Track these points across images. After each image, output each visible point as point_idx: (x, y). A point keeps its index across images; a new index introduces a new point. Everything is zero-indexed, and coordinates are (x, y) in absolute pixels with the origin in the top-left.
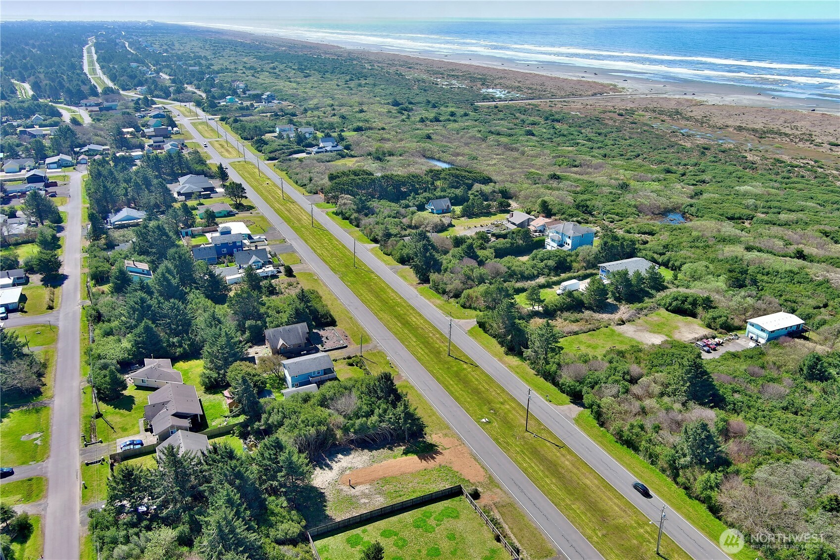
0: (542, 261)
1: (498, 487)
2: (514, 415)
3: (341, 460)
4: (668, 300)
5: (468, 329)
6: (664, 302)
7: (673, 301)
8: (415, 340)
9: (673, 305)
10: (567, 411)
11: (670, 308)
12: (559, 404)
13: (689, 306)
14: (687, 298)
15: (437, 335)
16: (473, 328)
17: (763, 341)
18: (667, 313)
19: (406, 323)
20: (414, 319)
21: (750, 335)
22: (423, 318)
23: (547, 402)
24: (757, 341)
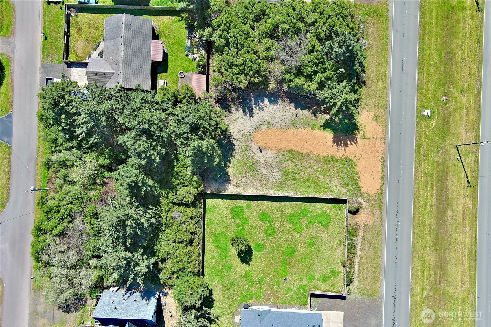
1: (380, 209)
2: (461, 117)
3: (265, 108)
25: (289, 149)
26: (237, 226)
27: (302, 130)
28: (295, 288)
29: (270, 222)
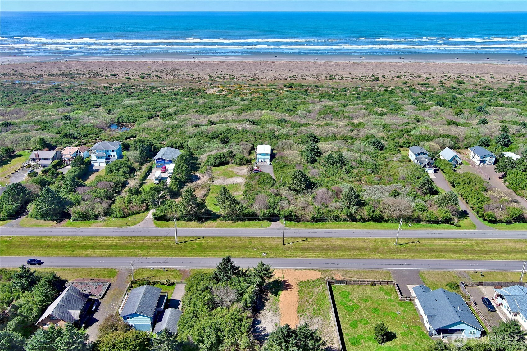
0: (118, 170)
1: (330, 270)
3: (264, 327)
4: (212, 161)
5: (154, 225)
6: (211, 163)
7: (216, 160)
8: (139, 250)
9: (217, 162)
10: (277, 226)
11: (216, 165)
12: (269, 226)
13: (224, 159)
14: (220, 156)
15: (146, 239)
16: (155, 223)
17: (268, 160)
18: (216, 168)
19: (109, 247)
20: (109, 242)
21: (260, 161)
22: (114, 238)
23: (264, 229)
24: (265, 162)
25: (296, 313)
26: (366, 341)
27: (280, 307)
28: (403, 308)
29: (356, 322)
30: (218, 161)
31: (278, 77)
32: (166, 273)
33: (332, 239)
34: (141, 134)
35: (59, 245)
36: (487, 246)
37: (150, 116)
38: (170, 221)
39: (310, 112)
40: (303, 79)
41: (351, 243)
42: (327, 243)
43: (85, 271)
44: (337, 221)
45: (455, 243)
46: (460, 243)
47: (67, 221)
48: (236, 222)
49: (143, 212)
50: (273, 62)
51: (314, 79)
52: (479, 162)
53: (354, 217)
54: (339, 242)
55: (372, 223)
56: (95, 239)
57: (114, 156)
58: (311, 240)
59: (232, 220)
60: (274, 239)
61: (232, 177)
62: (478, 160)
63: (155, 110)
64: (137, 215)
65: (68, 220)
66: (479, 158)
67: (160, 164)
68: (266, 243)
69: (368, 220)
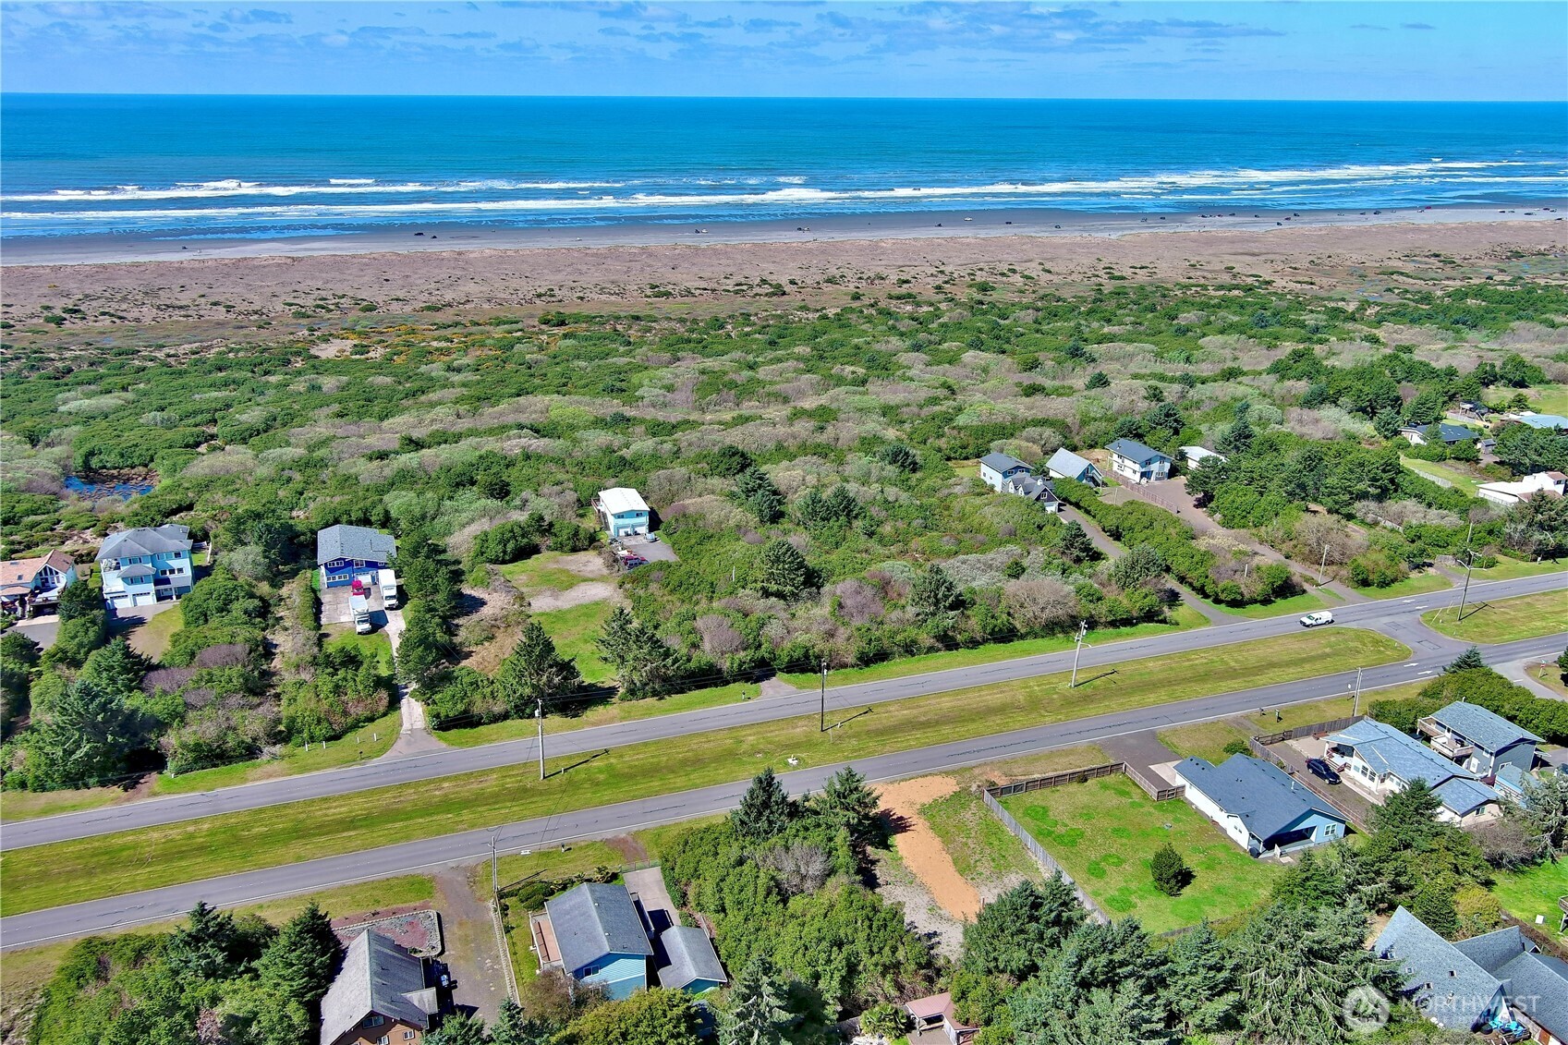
1: (971, 768)
4: (494, 549)
5: (444, 745)
6: (491, 554)
7: (505, 545)
8: (450, 816)
9: (509, 550)
10: (779, 689)
11: (507, 558)
12: (759, 693)
13: (525, 540)
14: (512, 531)
15: (446, 785)
16: (445, 740)
17: (643, 530)
18: (510, 566)
19: (349, 824)
20: (338, 811)
21: (622, 533)
22: (348, 797)
23: (750, 702)
24: (636, 534)
25: (957, 875)
26: (1142, 897)
27: (914, 870)
28: (1171, 816)
29: (1098, 863)
30: (510, 546)
31: (503, 296)
32: (571, 855)
33: (928, 696)
34: (207, 496)
35: (184, 849)
36: (1252, 657)
37: (191, 441)
38: (484, 724)
39: (670, 389)
40: (582, 298)
41: (973, 700)
42: (922, 710)
43: (332, 896)
44: (913, 655)
45: (1188, 660)
46: (1199, 661)
47: (153, 780)
48: (666, 697)
49: (385, 715)
50: (460, 254)
51: (613, 298)
52: (1138, 475)
53: (953, 638)
54: (947, 703)
55: (991, 646)
56: (290, 811)
57: (180, 570)
58: (879, 709)
59: (655, 693)
60: (792, 721)
61: (571, 586)
62: (1135, 472)
63: (191, 421)
64: (370, 726)
65: (154, 775)
66: (1137, 467)
67: (340, 577)
68: (776, 736)
69: (985, 641)
